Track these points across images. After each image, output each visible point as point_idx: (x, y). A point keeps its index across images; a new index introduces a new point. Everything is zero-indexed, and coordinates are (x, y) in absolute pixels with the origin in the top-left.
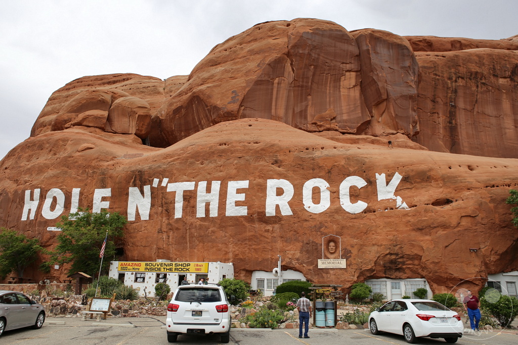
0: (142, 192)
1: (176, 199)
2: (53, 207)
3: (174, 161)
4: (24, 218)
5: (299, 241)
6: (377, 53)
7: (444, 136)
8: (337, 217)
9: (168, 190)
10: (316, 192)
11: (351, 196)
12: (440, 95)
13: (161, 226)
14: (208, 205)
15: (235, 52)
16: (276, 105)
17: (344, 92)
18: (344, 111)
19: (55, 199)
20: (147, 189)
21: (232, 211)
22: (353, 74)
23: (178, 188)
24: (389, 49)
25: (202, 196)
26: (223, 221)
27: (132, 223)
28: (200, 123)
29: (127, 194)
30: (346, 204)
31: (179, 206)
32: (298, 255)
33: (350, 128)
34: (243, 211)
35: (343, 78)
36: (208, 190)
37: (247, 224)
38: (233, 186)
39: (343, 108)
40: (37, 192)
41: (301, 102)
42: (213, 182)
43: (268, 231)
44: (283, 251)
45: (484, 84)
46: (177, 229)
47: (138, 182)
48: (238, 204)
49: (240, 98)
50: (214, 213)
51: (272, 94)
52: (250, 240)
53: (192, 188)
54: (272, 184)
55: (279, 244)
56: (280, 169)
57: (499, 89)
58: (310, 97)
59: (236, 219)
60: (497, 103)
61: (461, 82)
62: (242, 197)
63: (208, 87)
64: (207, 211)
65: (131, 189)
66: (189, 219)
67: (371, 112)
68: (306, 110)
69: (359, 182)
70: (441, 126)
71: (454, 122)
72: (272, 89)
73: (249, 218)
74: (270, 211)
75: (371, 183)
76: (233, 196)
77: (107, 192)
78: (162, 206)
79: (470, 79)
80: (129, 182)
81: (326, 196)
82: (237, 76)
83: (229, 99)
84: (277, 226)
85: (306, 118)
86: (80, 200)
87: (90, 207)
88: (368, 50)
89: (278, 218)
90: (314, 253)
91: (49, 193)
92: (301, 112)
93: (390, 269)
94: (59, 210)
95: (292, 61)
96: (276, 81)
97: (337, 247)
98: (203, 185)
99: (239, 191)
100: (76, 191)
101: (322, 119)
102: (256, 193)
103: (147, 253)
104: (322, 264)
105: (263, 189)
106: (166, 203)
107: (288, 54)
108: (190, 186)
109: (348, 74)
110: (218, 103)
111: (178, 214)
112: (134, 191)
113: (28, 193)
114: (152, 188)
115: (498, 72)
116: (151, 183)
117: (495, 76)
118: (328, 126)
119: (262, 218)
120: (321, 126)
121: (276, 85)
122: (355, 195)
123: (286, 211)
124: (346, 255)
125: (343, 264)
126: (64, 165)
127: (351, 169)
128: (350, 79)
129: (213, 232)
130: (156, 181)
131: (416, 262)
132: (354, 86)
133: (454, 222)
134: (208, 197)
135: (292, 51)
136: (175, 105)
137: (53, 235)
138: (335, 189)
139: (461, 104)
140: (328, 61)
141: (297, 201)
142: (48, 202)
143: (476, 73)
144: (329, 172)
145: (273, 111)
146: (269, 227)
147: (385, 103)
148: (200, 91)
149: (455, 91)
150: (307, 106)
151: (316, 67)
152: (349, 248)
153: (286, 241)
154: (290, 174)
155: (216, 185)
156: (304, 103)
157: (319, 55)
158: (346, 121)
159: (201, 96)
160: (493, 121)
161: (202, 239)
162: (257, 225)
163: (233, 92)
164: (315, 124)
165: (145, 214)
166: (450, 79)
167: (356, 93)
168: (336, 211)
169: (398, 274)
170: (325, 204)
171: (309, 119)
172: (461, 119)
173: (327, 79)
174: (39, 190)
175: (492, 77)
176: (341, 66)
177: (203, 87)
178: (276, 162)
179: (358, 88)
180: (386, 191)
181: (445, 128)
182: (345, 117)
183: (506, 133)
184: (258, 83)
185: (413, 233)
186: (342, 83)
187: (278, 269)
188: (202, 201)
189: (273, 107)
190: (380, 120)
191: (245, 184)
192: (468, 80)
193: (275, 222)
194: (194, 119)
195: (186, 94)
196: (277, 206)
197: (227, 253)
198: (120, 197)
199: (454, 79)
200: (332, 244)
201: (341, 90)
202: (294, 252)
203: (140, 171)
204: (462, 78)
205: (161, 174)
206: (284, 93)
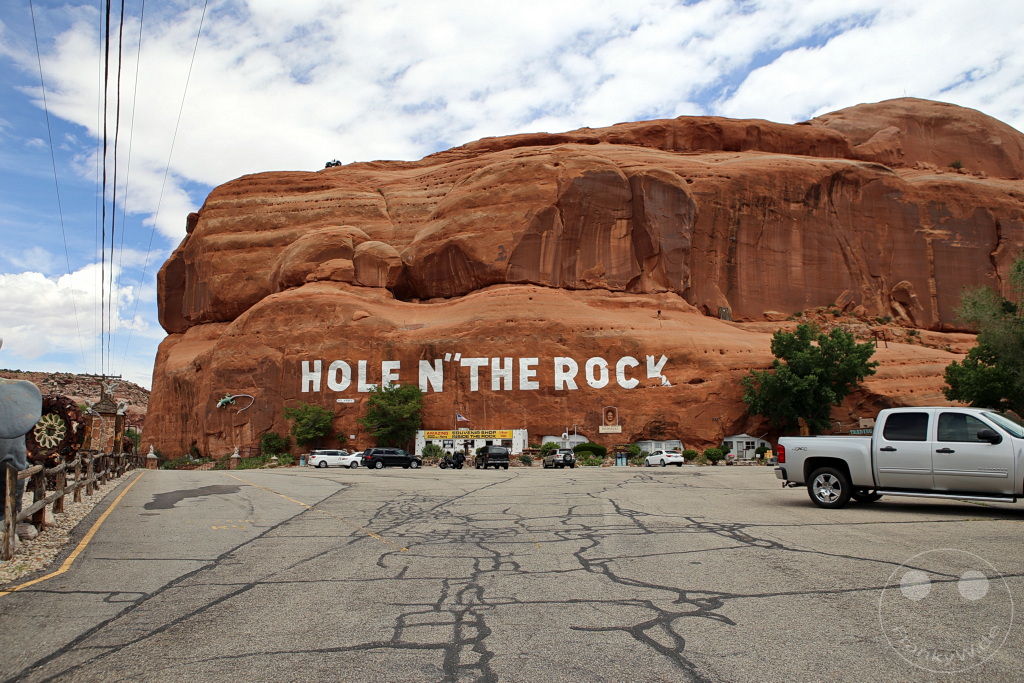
0: (433, 366)
1: (472, 374)
2: (339, 379)
3: (464, 336)
4: (305, 389)
5: (583, 411)
6: (651, 198)
7: (720, 278)
8: (615, 392)
9: (462, 365)
10: (597, 369)
11: (626, 373)
12: (720, 229)
13: (457, 397)
14: (502, 380)
15: (496, 194)
16: (544, 261)
17: (614, 242)
18: (613, 265)
19: (339, 372)
20: (438, 362)
21: (525, 385)
22: (625, 222)
23: (473, 363)
24: (664, 192)
25: (496, 372)
26: (517, 392)
27: (426, 394)
28: (457, 274)
29: (418, 367)
30: (623, 381)
31: (474, 380)
32: (583, 422)
33: (620, 285)
34: (535, 386)
35: (613, 227)
36: (502, 366)
37: (539, 397)
38: (524, 362)
39: (613, 261)
40: (318, 364)
41: (570, 256)
42: (506, 359)
43: (557, 402)
44: (570, 420)
45: (772, 211)
46: (474, 400)
47: (428, 355)
48: (530, 379)
49: (509, 256)
50: (508, 387)
51: (540, 247)
52: (541, 410)
53: (487, 364)
54: (559, 361)
55: (567, 414)
56: (565, 347)
57: (789, 217)
58: (578, 251)
59: (529, 393)
60: (786, 234)
61: (745, 211)
62: (533, 373)
63: (469, 237)
64: (502, 384)
65: (421, 362)
66: (485, 392)
67: (641, 266)
68: (574, 265)
69: (633, 362)
70: (718, 266)
71: (733, 260)
72: (541, 243)
73: (540, 392)
74: (559, 386)
75: (643, 363)
76: (525, 374)
77: (396, 365)
78: (456, 380)
79: (757, 206)
80: (419, 356)
81: (605, 373)
82: (502, 226)
83: (496, 256)
84: (564, 398)
85: (574, 274)
86: (368, 373)
87: (379, 379)
88: (642, 196)
89: (565, 392)
90: (596, 421)
91: (332, 365)
92: (569, 267)
93: (655, 433)
94: (346, 383)
95: (561, 211)
96: (545, 234)
97: (614, 415)
98: (496, 361)
99: (530, 368)
100: (362, 364)
101: (591, 275)
102: (545, 371)
103: (445, 422)
104: (602, 429)
105: (551, 366)
106: (461, 377)
107: (558, 204)
108: (484, 362)
109: (619, 222)
110: (484, 259)
111: (474, 387)
112: (424, 365)
113: (305, 364)
114: (444, 362)
115: (791, 195)
116: (443, 357)
117: (787, 200)
118: (597, 284)
119: (552, 391)
120: (590, 284)
121: (544, 239)
122: (629, 373)
123: (572, 386)
124: (621, 422)
125: (618, 429)
126: (342, 335)
127: (626, 350)
128: (621, 228)
129: (508, 403)
130: (448, 357)
131: (674, 428)
132: (625, 236)
133: (703, 398)
134: (502, 372)
135: (562, 200)
136: (426, 251)
137: (344, 407)
138: (612, 367)
139: (743, 238)
140: (599, 209)
141: (580, 378)
142: (332, 374)
143: (765, 198)
144: (608, 352)
145: (541, 268)
146: (558, 399)
147: (657, 258)
148: (460, 240)
149: (738, 223)
150: (575, 261)
151: (586, 217)
152: (624, 417)
153: (573, 411)
154: (574, 352)
155: (509, 362)
156: (572, 258)
157: (590, 203)
158: (614, 277)
159: (461, 247)
160: (779, 257)
161: (498, 409)
162: (547, 398)
163: (500, 247)
164: (584, 281)
165: (438, 386)
166: (733, 207)
167: (627, 244)
168: (613, 386)
169: (660, 437)
170: (604, 381)
171: (577, 275)
172: (743, 256)
173: (596, 229)
174: (320, 361)
175: (782, 202)
176: (612, 213)
177: (463, 236)
178: (561, 341)
179: (629, 237)
180: (654, 371)
181: (722, 268)
182: (614, 272)
183: (791, 272)
184: (526, 237)
185: (673, 406)
186: (612, 233)
187: (566, 434)
188: (497, 376)
189: (541, 263)
190: (651, 275)
191: (535, 361)
192: (754, 207)
193: (563, 395)
194: (449, 268)
195: (440, 239)
196: (565, 382)
197: (522, 421)
198: (409, 370)
199: (738, 207)
200: (610, 414)
201: (611, 240)
202: (579, 420)
203: (430, 346)
204: (748, 205)
205: (453, 350)
206: (552, 247)
